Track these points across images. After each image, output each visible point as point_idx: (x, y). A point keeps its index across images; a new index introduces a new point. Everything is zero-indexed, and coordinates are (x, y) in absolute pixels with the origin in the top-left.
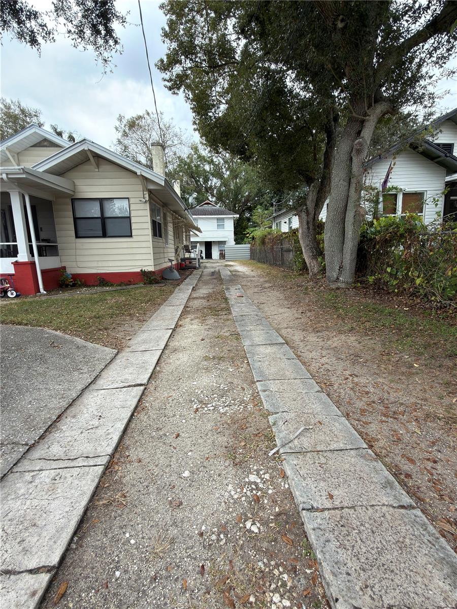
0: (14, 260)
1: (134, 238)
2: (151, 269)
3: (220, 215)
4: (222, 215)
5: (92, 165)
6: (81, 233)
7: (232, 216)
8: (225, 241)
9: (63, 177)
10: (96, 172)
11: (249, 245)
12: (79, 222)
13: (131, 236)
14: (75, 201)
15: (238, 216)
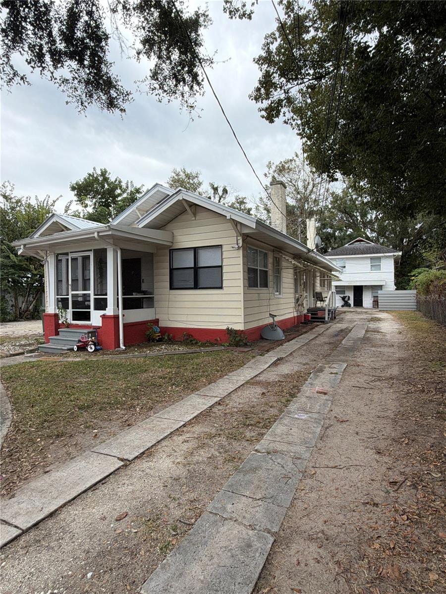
0: (102, 312)
1: (225, 290)
2: (240, 327)
3: (374, 253)
4: (377, 253)
5: (188, 214)
6: (175, 285)
7: (392, 254)
8: (381, 286)
9: (163, 230)
10: (193, 220)
11: (415, 292)
12: (175, 272)
13: (221, 288)
14: (172, 251)
15: (400, 253)
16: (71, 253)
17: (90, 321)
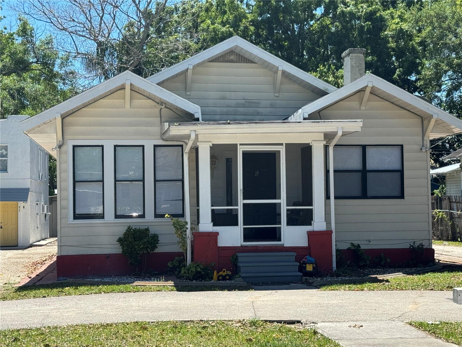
1: (407, 201)
10: (362, 110)
16: (241, 144)
17: (280, 240)
